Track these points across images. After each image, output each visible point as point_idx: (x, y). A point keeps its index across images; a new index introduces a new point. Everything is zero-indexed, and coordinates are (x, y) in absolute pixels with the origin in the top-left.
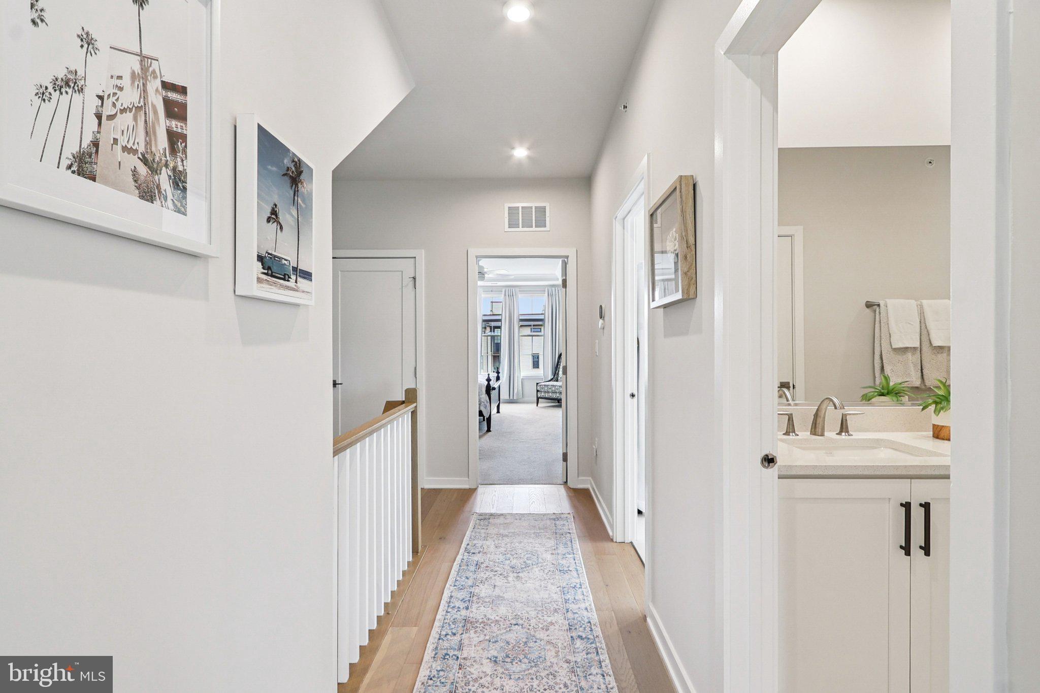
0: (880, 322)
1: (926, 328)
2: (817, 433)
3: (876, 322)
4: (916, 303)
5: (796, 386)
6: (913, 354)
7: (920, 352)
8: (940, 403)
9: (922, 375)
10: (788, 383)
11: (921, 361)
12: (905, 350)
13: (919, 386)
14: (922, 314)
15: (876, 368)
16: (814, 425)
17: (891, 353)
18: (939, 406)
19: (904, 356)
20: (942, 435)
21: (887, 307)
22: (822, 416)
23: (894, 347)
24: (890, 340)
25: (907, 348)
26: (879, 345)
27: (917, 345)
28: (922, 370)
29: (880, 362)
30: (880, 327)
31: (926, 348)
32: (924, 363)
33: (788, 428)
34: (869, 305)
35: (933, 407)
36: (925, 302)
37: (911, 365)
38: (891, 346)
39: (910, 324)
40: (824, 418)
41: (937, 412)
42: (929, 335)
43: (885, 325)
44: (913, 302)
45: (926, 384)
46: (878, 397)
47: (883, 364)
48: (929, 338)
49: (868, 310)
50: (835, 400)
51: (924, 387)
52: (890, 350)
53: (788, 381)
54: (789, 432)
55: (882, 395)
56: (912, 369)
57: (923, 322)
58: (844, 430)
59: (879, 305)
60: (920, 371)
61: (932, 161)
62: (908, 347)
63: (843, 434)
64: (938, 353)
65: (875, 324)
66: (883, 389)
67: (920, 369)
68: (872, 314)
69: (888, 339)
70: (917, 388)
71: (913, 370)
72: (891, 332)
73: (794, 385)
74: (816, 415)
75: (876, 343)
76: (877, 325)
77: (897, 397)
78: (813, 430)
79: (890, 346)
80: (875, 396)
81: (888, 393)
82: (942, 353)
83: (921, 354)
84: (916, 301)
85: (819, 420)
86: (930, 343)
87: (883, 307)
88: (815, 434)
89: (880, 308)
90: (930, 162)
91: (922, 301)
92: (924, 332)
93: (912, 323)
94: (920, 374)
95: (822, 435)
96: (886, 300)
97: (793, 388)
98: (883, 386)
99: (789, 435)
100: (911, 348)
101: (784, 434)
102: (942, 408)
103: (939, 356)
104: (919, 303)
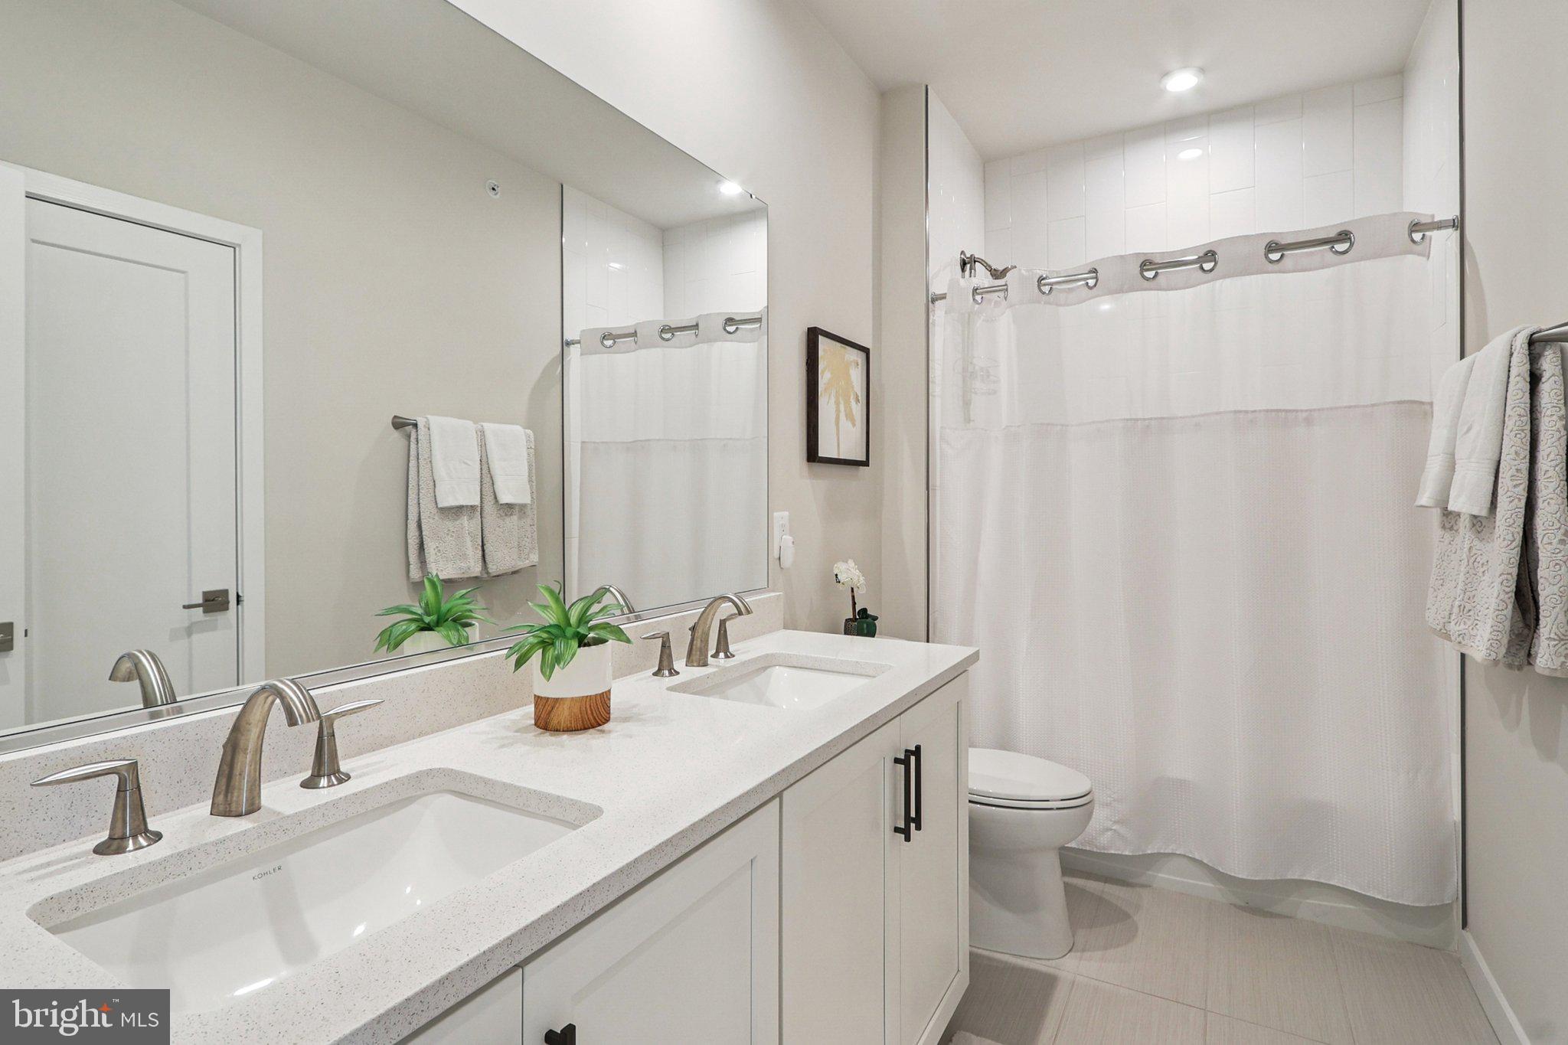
0: (418, 459)
1: (489, 471)
2: (233, 807)
3: (411, 458)
4: (475, 426)
5: (245, 599)
6: (471, 518)
7: (481, 514)
8: (553, 644)
9: (484, 556)
10: (225, 592)
11: (482, 530)
12: (458, 511)
13: (479, 575)
14: (483, 445)
15: (410, 546)
16: (223, 781)
17: (436, 518)
18: (550, 653)
19: (457, 523)
20: (554, 722)
21: (429, 429)
22: (251, 746)
23: (440, 506)
24: (435, 492)
25: (461, 507)
26: (416, 501)
27: (476, 502)
28: (483, 546)
29: (417, 534)
30: (418, 467)
31: (489, 507)
32: (486, 532)
33: (119, 824)
34: (399, 424)
35: (536, 658)
36: (488, 426)
37: (468, 539)
38: (436, 504)
39: (466, 464)
40: (259, 750)
41: (547, 669)
42: (493, 484)
43: (427, 463)
44: (469, 424)
45: (490, 571)
46: (418, 634)
47: (422, 538)
48: (494, 491)
49: (396, 435)
50: (290, 692)
51: (485, 576)
52: (434, 511)
53: (226, 588)
54: (123, 838)
55: (428, 628)
56: (469, 544)
57: (485, 463)
58: (326, 769)
59: (415, 425)
60: (480, 548)
61: (495, 188)
62: (463, 506)
63: (324, 782)
64: (506, 515)
65: (409, 461)
66: (428, 614)
67: (480, 543)
68: (403, 442)
69: (431, 491)
70: (476, 577)
71: (471, 549)
72: (435, 478)
73: (238, 596)
74: (233, 746)
75: (410, 498)
76: (413, 463)
77: (458, 630)
78: (221, 798)
79: (434, 504)
80: (413, 632)
81: (438, 623)
82: (511, 515)
83: (481, 517)
84: (474, 423)
85: (244, 763)
86: (496, 498)
87: (423, 429)
88: (228, 813)
89: (417, 431)
90: (493, 189)
91: (484, 424)
92: (487, 480)
93: (469, 462)
94: (481, 553)
95: (253, 808)
96: (429, 416)
97: (238, 604)
98: (427, 604)
99: (120, 850)
100: (467, 506)
101: (101, 850)
102: (558, 659)
103: (507, 520)
104: (480, 427)
